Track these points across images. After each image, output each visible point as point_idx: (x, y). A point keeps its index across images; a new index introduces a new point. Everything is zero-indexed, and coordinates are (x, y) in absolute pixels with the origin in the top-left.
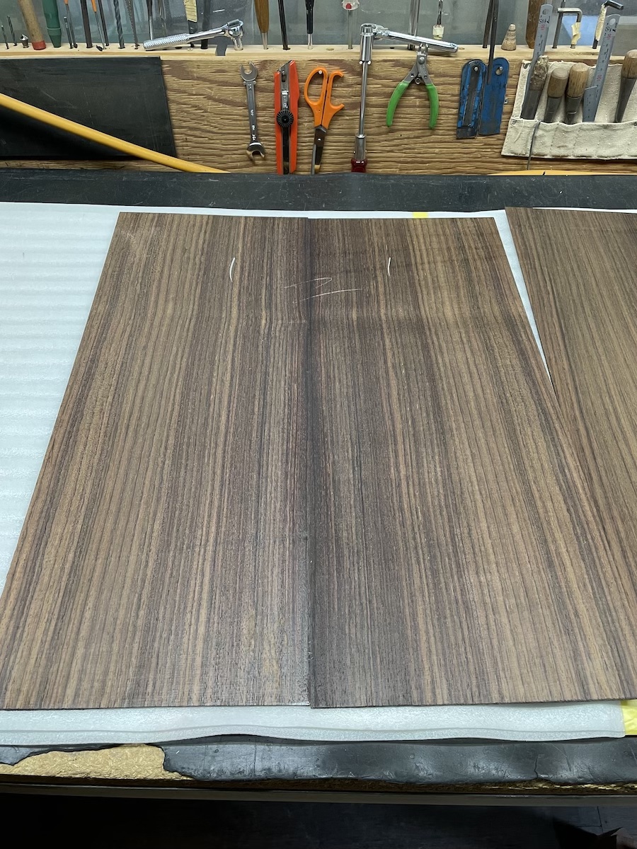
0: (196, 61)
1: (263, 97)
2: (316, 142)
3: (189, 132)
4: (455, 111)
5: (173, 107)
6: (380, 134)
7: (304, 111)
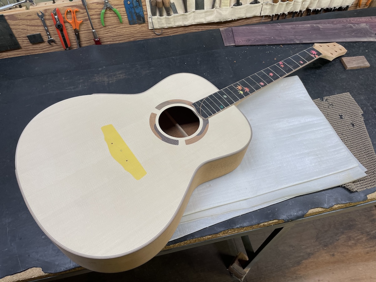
0: (18, 14)
1: (49, 22)
2: (76, 34)
3: (24, 39)
4: (126, 17)
5: (14, 31)
6: (101, 28)
7: (67, 25)
